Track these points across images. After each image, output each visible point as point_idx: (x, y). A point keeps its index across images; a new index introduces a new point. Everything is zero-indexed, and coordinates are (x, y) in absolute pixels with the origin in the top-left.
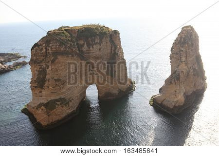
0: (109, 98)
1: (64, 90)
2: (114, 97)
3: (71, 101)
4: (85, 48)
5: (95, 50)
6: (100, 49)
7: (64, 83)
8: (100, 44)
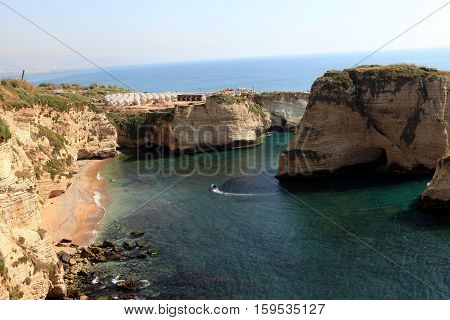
0: (396, 171)
1: (316, 143)
2: (404, 172)
3: (324, 157)
4: (367, 96)
5: (382, 101)
6: (392, 100)
7: (318, 134)
8: (393, 93)
